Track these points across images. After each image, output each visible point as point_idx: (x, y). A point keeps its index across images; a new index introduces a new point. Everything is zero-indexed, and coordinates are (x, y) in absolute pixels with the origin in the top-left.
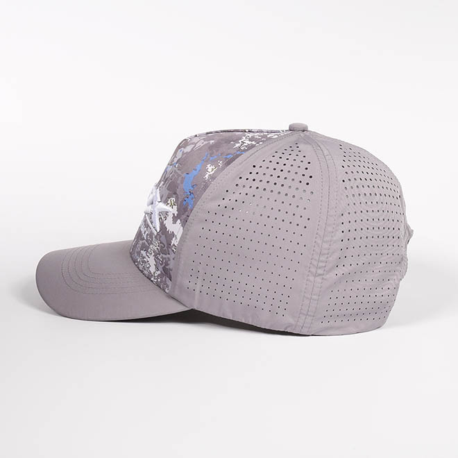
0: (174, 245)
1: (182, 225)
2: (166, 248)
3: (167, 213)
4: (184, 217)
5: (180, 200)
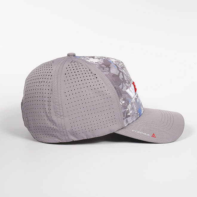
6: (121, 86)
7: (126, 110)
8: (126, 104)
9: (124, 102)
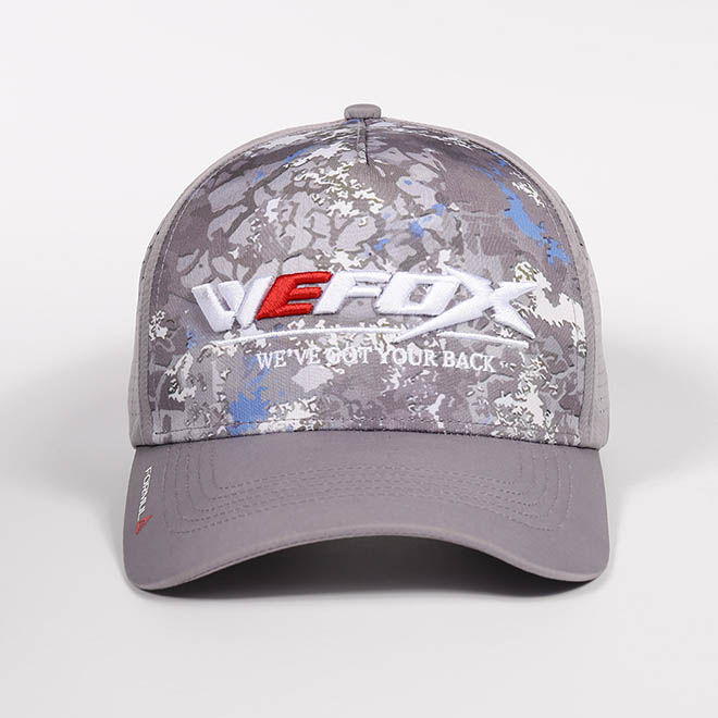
0: (580, 342)
1: (575, 300)
2: (561, 358)
3: (529, 295)
4: (568, 283)
5: (540, 260)
6: (184, 263)
7: (163, 368)
8: (169, 346)
9: (162, 332)
